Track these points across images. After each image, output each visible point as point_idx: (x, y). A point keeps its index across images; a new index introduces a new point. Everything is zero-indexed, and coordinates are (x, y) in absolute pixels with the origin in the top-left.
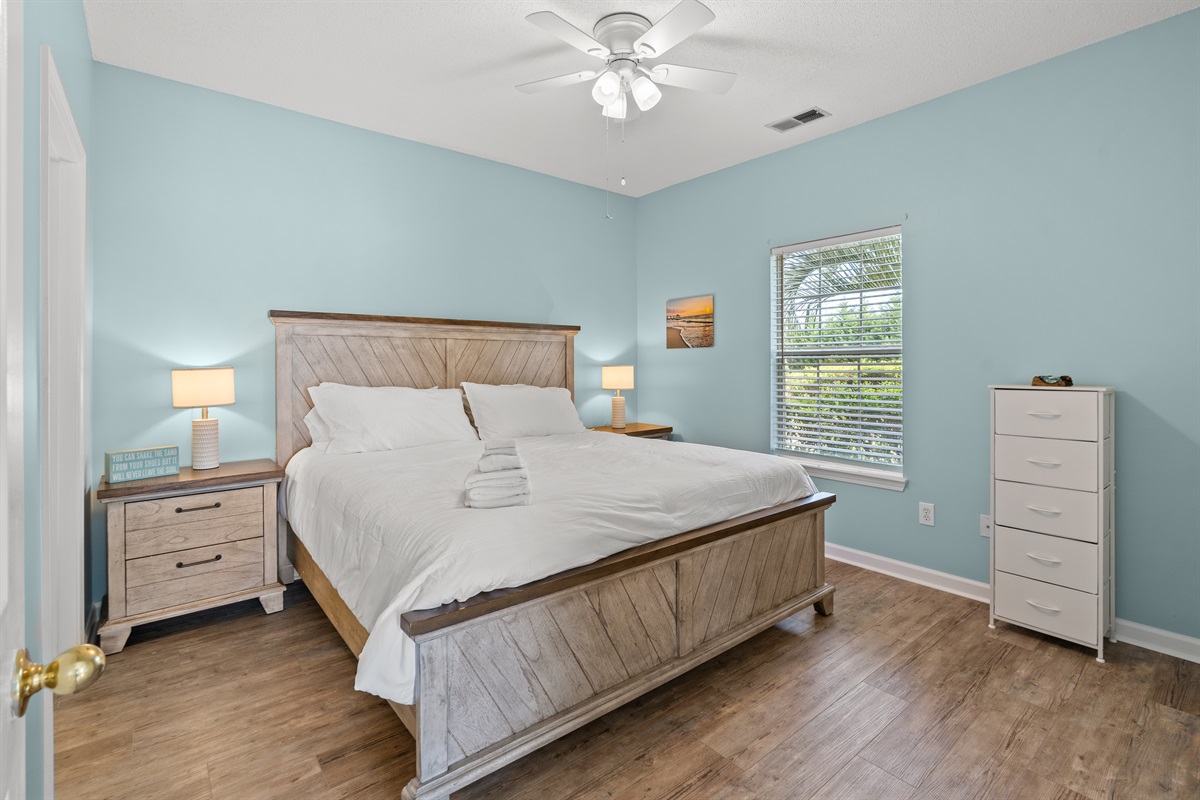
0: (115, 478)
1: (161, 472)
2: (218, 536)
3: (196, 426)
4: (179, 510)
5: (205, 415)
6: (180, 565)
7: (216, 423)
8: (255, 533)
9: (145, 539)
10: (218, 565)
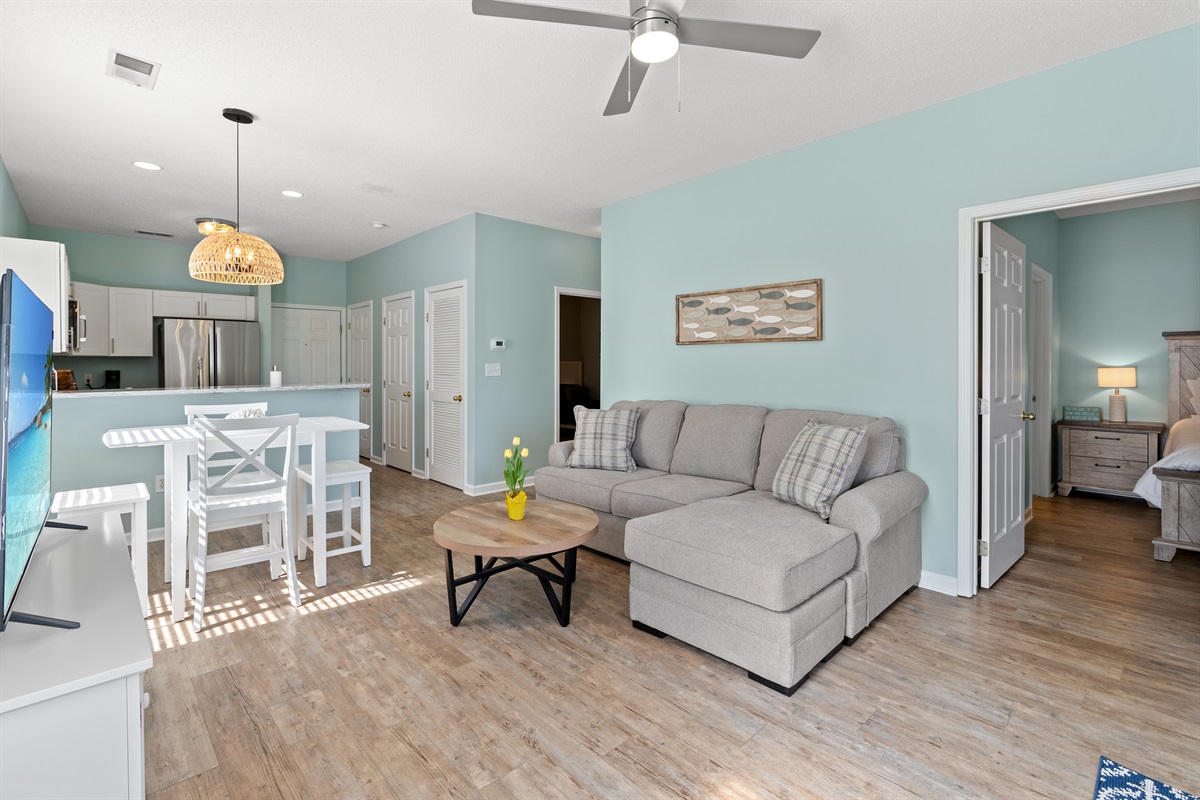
0: (1067, 418)
1: (1090, 419)
2: (1119, 455)
3: (1111, 397)
4: (1097, 438)
5: (1117, 392)
6: (1097, 465)
7: (1124, 398)
8: (1141, 459)
9: (1079, 448)
10: (1118, 470)
